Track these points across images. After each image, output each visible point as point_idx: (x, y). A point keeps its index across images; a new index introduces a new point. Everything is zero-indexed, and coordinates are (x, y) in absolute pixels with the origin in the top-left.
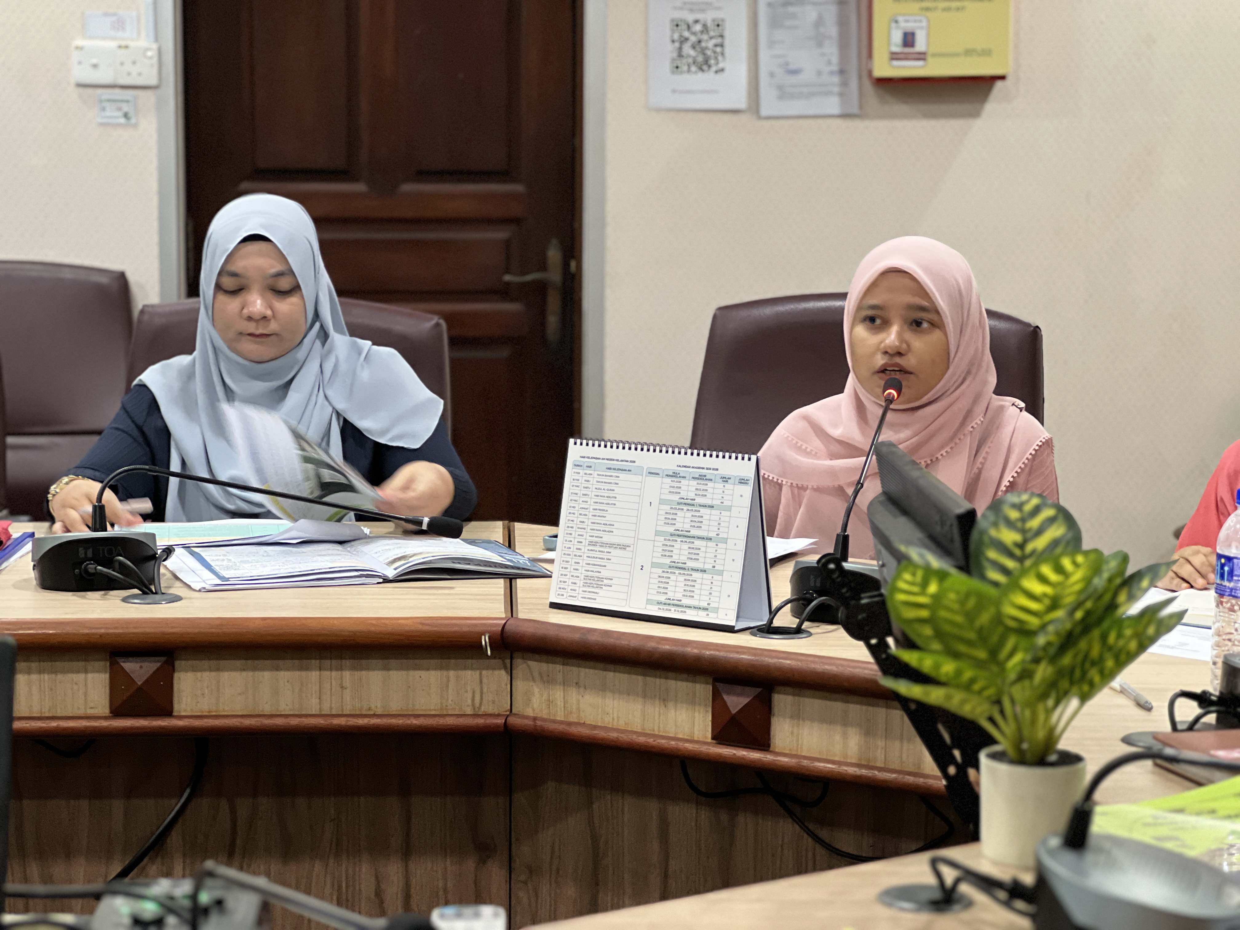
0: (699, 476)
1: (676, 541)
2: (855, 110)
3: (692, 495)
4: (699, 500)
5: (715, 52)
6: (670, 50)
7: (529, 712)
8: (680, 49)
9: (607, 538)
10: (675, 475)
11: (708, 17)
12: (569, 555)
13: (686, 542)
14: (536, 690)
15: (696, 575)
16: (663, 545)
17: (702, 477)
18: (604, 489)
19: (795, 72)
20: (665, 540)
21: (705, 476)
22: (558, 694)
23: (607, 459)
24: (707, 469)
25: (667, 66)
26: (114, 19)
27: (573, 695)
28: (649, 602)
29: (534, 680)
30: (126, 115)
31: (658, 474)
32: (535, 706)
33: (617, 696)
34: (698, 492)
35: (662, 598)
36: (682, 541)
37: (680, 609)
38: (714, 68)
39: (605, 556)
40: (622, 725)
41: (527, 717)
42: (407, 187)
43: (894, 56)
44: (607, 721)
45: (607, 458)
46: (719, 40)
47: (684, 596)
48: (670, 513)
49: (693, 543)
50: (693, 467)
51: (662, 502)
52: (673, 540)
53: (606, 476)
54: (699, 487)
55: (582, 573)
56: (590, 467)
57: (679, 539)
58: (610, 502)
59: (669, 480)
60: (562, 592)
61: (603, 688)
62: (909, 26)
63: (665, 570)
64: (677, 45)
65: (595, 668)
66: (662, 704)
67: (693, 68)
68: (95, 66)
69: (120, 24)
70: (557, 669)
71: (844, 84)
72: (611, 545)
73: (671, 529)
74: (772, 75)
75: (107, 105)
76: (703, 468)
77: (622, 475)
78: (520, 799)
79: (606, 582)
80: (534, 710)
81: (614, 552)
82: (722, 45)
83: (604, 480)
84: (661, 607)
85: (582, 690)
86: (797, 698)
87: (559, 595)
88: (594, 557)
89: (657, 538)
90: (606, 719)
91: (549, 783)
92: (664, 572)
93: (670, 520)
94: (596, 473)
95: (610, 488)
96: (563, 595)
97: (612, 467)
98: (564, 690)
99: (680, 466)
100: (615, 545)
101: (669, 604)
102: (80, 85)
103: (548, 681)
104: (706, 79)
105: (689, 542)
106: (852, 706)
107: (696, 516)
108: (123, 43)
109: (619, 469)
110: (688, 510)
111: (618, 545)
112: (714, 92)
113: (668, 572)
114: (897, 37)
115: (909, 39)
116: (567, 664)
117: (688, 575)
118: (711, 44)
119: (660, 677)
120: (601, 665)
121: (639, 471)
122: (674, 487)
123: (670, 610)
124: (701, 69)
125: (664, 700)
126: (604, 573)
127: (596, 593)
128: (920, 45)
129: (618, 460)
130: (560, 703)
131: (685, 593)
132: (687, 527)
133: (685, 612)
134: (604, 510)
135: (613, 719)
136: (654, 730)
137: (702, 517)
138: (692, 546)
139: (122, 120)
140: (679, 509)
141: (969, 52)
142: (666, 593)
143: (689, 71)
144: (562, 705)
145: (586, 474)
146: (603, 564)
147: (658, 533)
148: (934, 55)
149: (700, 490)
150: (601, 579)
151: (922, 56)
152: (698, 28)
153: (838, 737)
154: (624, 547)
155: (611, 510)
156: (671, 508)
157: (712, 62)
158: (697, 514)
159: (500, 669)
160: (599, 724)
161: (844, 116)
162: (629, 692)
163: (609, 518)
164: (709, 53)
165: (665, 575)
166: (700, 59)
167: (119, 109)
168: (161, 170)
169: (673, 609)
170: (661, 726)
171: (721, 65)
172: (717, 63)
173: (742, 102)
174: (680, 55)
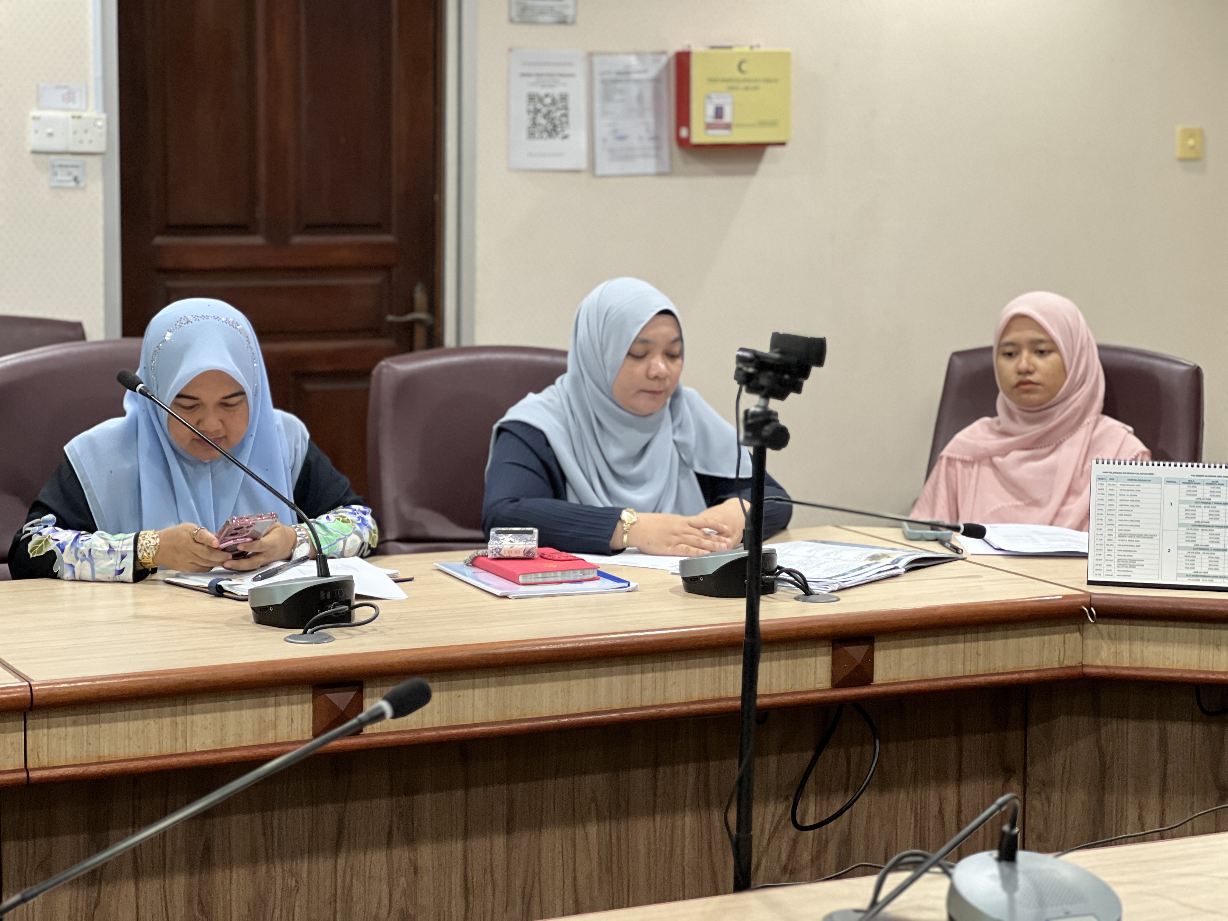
0: (1210, 481)
1: (1198, 530)
2: (666, 169)
3: (1207, 496)
4: (1214, 499)
5: (561, 122)
6: (525, 120)
7: (1098, 663)
8: (534, 119)
9: (1134, 531)
10: (1190, 482)
11: (556, 91)
12: (1102, 545)
13: (1207, 530)
14: (1105, 646)
15: (1218, 554)
16: (1186, 533)
17: (1213, 483)
18: (1128, 495)
19: (622, 138)
20: (1188, 529)
21: (1217, 482)
22: (1124, 647)
23: (1128, 473)
24: (1218, 477)
25: (524, 134)
26: (65, 91)
27: (1137, 647)
28: (1179, 575)
29: (1102, 638)
30: (76, 179)
31: (1175, 482)
32: (1103, 658)
33: (1176, 645)
34: (1212, 494)
35: (1191, 572)
36: (1203, 530)
37: (1208, 579)
38: (560, 135)
39: (1135, 544)
40: (1180, 666)
41: (1098, 667)
42: (297, 240)
43: (709, 126)
44: (1168, 665)
46: (563, 112)
47: (1209, 569)
48: (1189, 510)
49: (1213, 530)
50: (1206, 476)
51: (1181, 502)
52: (1194, 529)
53: (1128, 485)
54: (1213, 490)
55: (1115, 557)
56: (1113, 479)
57: (1200, 529)
58: (1134, 504)
59: (1186, 486)
60: (1098, 572)
61: (1165, 640)
62: (719, 101)
63: (1191, 551)
64: (532, 115)
65: (1157, 626)
66: (1215, 648)
67: (545, 135)
68: (50, 135)
69: (70, 97)
70: (1124, 628)
71: (658, 148)
72: (1139, 536)
73: (1192, 522)
74: (604, 140)
75: (59, 170)
76: (1215, 476)
77: (1143, 485)
78: (1035, 731)
79: (1137, 563)
80: (1102, 660)
81: (1142, 540)
82: (566, 115)
83: (1126, 489)
84: (1191, 578)
85: (1146, 643)
87: (1096, 574)
88: (1124, 545)
89: (1180, 529)
90: (1167, 663)
92: (1189, 553)
93: (1190, 514)
94: (1119, 483)
95: (1132, 494)
96: (1100, 575)
97: (1133, 479)
98: (1130, 644)
99: (1194, 476)
100: (1143, 535)
101: (1197, 576)
102: (35, 152)
103: (1114, 638)
104: (555, 143)
105: (1209, 530)
107: (1213, 511)
108: (77, 114)
109: (1139, 480)
110: (1205, 507)
111: (1145, 535)
112: (561, 155)
113: (1193, 553)
114: (711, 111)
115: (719, 112)
116: (1133, 625)
117: (1211, 553)
118: (558, 114)
119: (1214, 628)
120: (1163, 623)
121: (1159, 481)
122: (1190, 491)
123: (1199, 580)
124: (550, 135)
125: (1217, 645)
126: (1135, 556)
127: (1130, 571)
128: (727, 118)
129: (1137, 474)
130: (1126, 654)
131: (1211, 567)
132: (1206, 519)
133: (1212, 581)
134: (1129, 511)
135: (1173, 662)
136: (1208, 667)
137: (1219, 511)
138: (1212, 532)
139: (72, 184)
140: (1197, 507)
141: (763, 124)
142: (1194, 568)
143: (542, 137)
144: (1128, 655)
145: (1109, 485)
146: (1134, 550)
147: (1180, 525)
148: (740, 126)
149: (1214, 492)
150: (1134, 561)
151: (728, 126)
152: (548, 101)
154: (1151, 537)
155: (1135, 510)
156: (1190, 506)
157: (559, 129)
158: (1214, 509)
159: (1076, 632)
160: (1161, 667)
161: (659, 175)
162: (1185, 642)
163: (1134, 516)
164: (557, 122)
165: (1191, 555)
166: (550, 127)
167: (70, 174)
168: (106, 229)
169: (1201, 579)
170: (1215, 664)
171: (567, 132)
172: (563, 130)
173: (582, 163)
174: (534, 124)
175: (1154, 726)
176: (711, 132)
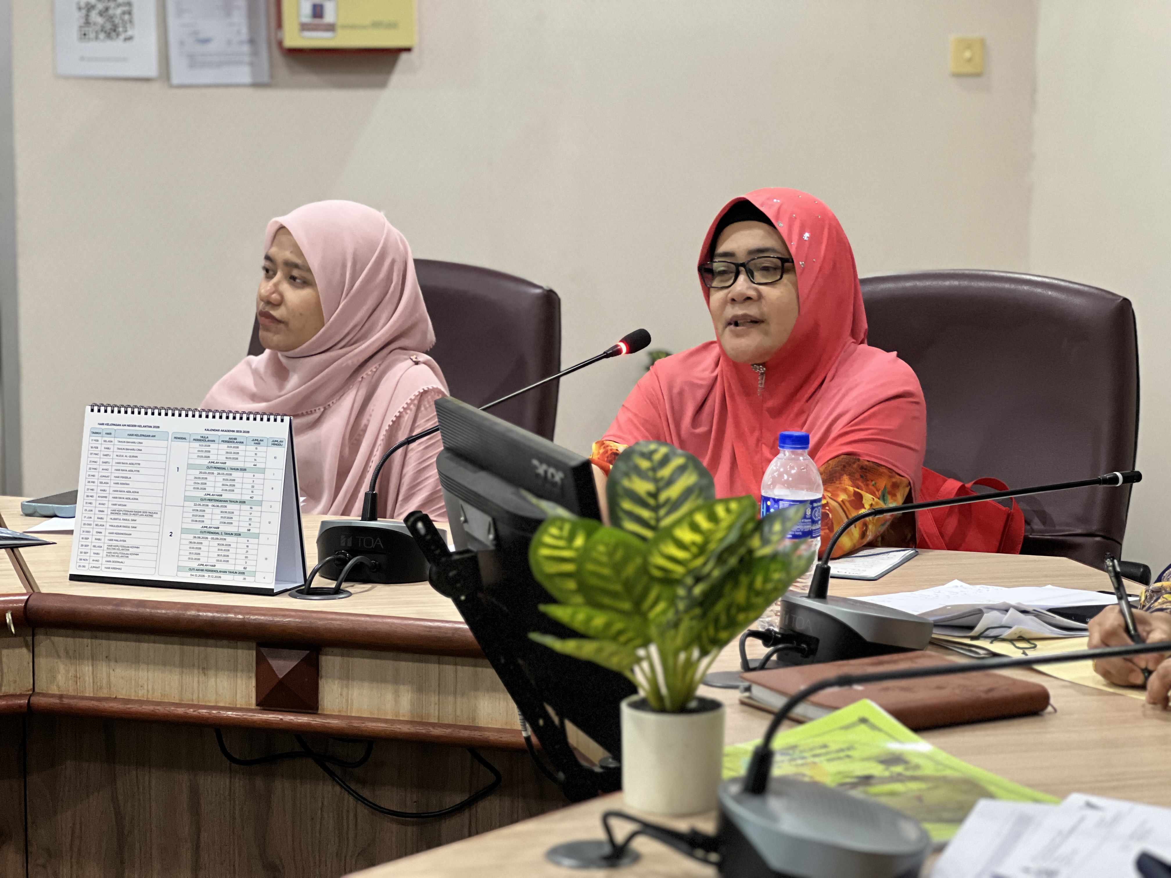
0: (229, 439)
1: (208, 505)
2: (266, 79)
3: (222, 459)
4: (230, 464)
5: (123, 20)
6: (76, 18)
7: (54, 690)
8: (87, 16)
9: (131, 506)
10: (203, 439)
12: (90, 525)
13: (218, 506)
14: (62, 667)
15: (229, 539)
16: (194, 510)
17: (232, 440)
18: (126, 456)
19: (206, 41)
20: (195, 505)
21: (235, 439)
22: (87, 669)
23: (129, 426)
24: (238, 431)
25: (75, 33)
27: (103, 669)
28: (180, 569)
29: (59, 657)
31: (185, 439)
32: (60, 684)
33: (151, 667)
34: (229, 456)
35: (195, 564)
36: (213, 506)
37: (215, 574)
38: (122, 37)
39: (131, 524)
40: (157, 696)
41: (53, 696)
43: (304, 27)
44: (142, 694)
45: (128, 424)
46: (126, 8)
47: (218, 561)
48: (199, 478)
49: (226, 507)
50: (222, 431)
51: (190, 466)
52: (203, 505)
53: (128, 442)
54: (229, 450)
55: (105, 542)
56: (110, 434)
57: (210, 504)
58: (133, 469)
59: (197, 444)
60: (82, 563)
61: (136, 661)
63: (197, 536)
64: (84, 12)
65: (126, 640)
66: (201, 672)
67: (102, 36)
70: (85, 643)
71: (255, 53)
72: (136, 513)
73: (201, 494)
74: (182, 43)
76: (233, 431)
77: (146, 442)
78: (35, 779)
79: (132, 550)
80: (59, 687)
81: (140, 519)
82: (130, 13)
83: (125, 447)
84: (194, 574)
85: (112, 664)
86: (346, 659)
87: (80, 566)
88: (117, 526)
89: (187, 504)
90: (140, 692)
91: (69, 762)
92: (195, 537)
93: (200, 483)
94: (117, 440)
95: (132, 455)
96: (84, 566)
97: (134, 433)
98: (93, 665)
99: (208, 430)
100: (141, 512)
101: (202, 570)
103: (75, 656)
104: (115, 46)
105: (222, 506)
106: (403, 664)
107: (227, 480)
109: (142, 435)
110: (219, 474)
111: (144, 512)
112: (124, 60)
113: (199, 538)
114: (306, 9)
115: (318, 11)
116: (96, 638)
117: (221, 539)
118: (119, 11)
119: (199, 645)
120: (134, 636)
121: (165, 436)
122: (202, 451)
123: (204, 576)
124: (109, 36)
125: (203, 669)
126: (130, 542)
127: (122, 562)
128: (329, 17)
129: (140, 426)
130: (88, 679)
131: (220, 558)
132: (219, 491)
133: (220, 577)
134: (127, 478)
135: (148, 691)
136: (193, 700)
137: (234, 480)
138: (224, 509)
140: (209, 473)
141: (376, 25)
142: (199, 559)
143: (97, 38)
144: (91, 681)
145: (105, 441)
146: (128, 532)
147: (187, 499)
148: (345, 27)
149: (231, 453)
150: (127, 548)
151: (331, 28)
153: (389, 697)
154: (151, 514)
155: (134, 476)
156: (201, 473)
157: (121, 29)
158: (229, 477)
159: (20, 647)
160: (133, 698)
161: (256, 85)
162: (165, 663)
163: (133, 486)
164: (117, 21)
165: (197, 540)
166: (108, 26)
169: (206, 574)
170: (201, 695)
171: (130, 33)
172: (126, 31)
173: (152, 70)
174: (87, 22)
175: (183, 778)
176: (307, 34)
